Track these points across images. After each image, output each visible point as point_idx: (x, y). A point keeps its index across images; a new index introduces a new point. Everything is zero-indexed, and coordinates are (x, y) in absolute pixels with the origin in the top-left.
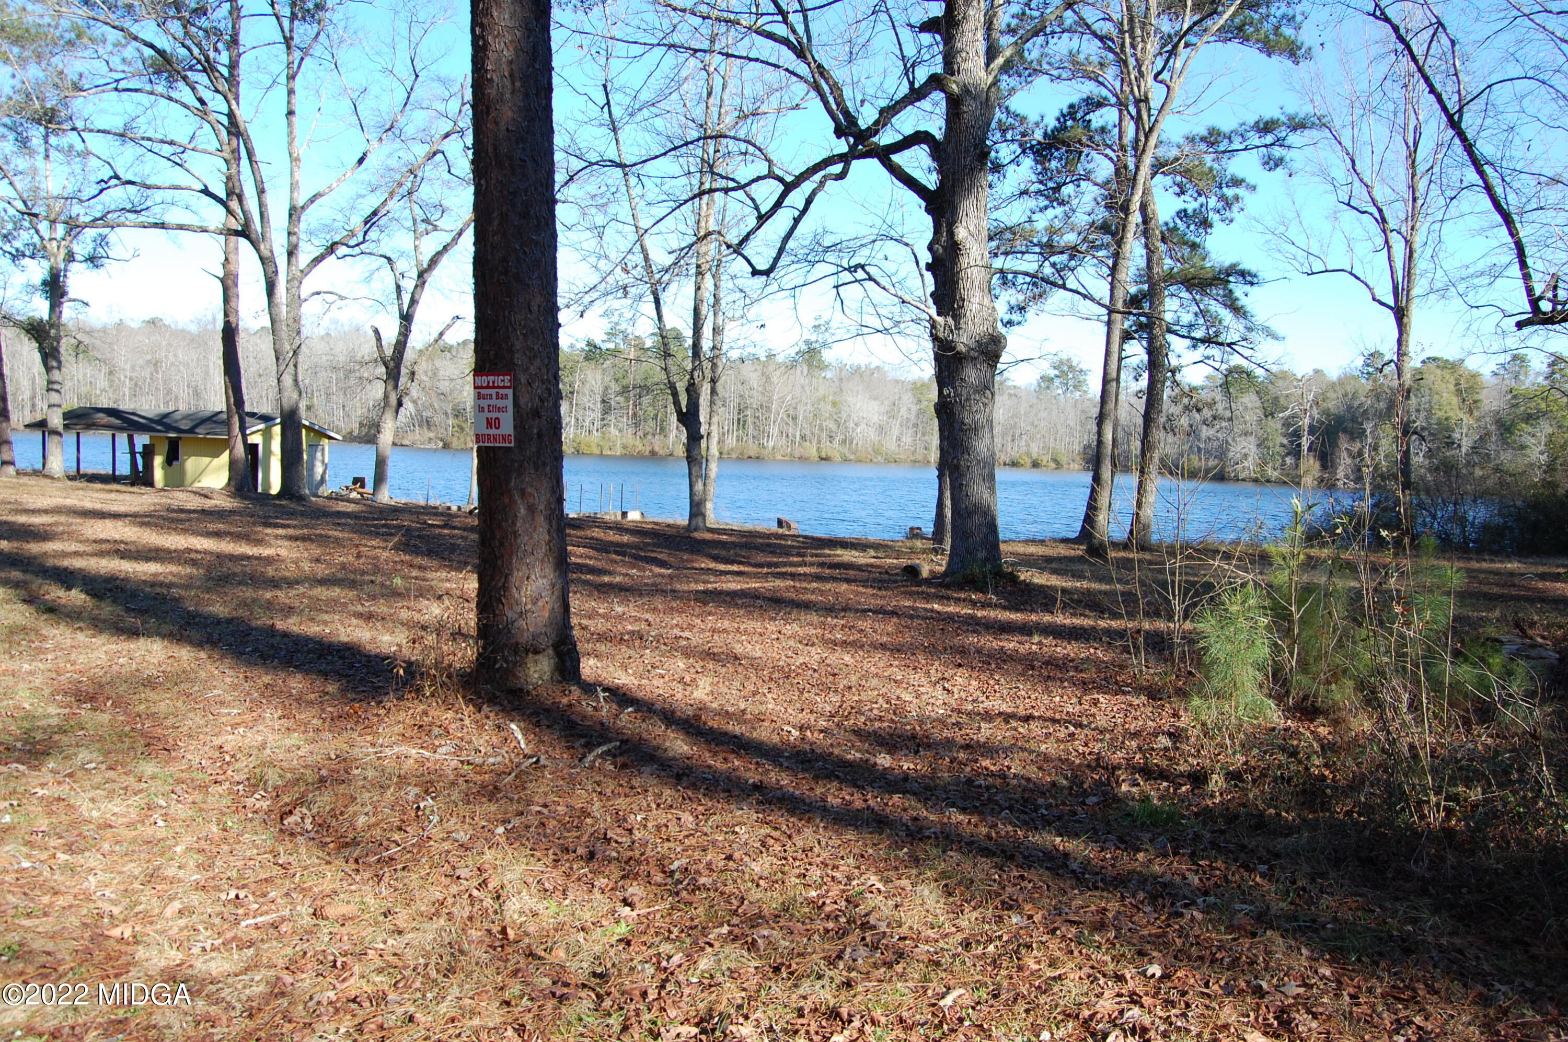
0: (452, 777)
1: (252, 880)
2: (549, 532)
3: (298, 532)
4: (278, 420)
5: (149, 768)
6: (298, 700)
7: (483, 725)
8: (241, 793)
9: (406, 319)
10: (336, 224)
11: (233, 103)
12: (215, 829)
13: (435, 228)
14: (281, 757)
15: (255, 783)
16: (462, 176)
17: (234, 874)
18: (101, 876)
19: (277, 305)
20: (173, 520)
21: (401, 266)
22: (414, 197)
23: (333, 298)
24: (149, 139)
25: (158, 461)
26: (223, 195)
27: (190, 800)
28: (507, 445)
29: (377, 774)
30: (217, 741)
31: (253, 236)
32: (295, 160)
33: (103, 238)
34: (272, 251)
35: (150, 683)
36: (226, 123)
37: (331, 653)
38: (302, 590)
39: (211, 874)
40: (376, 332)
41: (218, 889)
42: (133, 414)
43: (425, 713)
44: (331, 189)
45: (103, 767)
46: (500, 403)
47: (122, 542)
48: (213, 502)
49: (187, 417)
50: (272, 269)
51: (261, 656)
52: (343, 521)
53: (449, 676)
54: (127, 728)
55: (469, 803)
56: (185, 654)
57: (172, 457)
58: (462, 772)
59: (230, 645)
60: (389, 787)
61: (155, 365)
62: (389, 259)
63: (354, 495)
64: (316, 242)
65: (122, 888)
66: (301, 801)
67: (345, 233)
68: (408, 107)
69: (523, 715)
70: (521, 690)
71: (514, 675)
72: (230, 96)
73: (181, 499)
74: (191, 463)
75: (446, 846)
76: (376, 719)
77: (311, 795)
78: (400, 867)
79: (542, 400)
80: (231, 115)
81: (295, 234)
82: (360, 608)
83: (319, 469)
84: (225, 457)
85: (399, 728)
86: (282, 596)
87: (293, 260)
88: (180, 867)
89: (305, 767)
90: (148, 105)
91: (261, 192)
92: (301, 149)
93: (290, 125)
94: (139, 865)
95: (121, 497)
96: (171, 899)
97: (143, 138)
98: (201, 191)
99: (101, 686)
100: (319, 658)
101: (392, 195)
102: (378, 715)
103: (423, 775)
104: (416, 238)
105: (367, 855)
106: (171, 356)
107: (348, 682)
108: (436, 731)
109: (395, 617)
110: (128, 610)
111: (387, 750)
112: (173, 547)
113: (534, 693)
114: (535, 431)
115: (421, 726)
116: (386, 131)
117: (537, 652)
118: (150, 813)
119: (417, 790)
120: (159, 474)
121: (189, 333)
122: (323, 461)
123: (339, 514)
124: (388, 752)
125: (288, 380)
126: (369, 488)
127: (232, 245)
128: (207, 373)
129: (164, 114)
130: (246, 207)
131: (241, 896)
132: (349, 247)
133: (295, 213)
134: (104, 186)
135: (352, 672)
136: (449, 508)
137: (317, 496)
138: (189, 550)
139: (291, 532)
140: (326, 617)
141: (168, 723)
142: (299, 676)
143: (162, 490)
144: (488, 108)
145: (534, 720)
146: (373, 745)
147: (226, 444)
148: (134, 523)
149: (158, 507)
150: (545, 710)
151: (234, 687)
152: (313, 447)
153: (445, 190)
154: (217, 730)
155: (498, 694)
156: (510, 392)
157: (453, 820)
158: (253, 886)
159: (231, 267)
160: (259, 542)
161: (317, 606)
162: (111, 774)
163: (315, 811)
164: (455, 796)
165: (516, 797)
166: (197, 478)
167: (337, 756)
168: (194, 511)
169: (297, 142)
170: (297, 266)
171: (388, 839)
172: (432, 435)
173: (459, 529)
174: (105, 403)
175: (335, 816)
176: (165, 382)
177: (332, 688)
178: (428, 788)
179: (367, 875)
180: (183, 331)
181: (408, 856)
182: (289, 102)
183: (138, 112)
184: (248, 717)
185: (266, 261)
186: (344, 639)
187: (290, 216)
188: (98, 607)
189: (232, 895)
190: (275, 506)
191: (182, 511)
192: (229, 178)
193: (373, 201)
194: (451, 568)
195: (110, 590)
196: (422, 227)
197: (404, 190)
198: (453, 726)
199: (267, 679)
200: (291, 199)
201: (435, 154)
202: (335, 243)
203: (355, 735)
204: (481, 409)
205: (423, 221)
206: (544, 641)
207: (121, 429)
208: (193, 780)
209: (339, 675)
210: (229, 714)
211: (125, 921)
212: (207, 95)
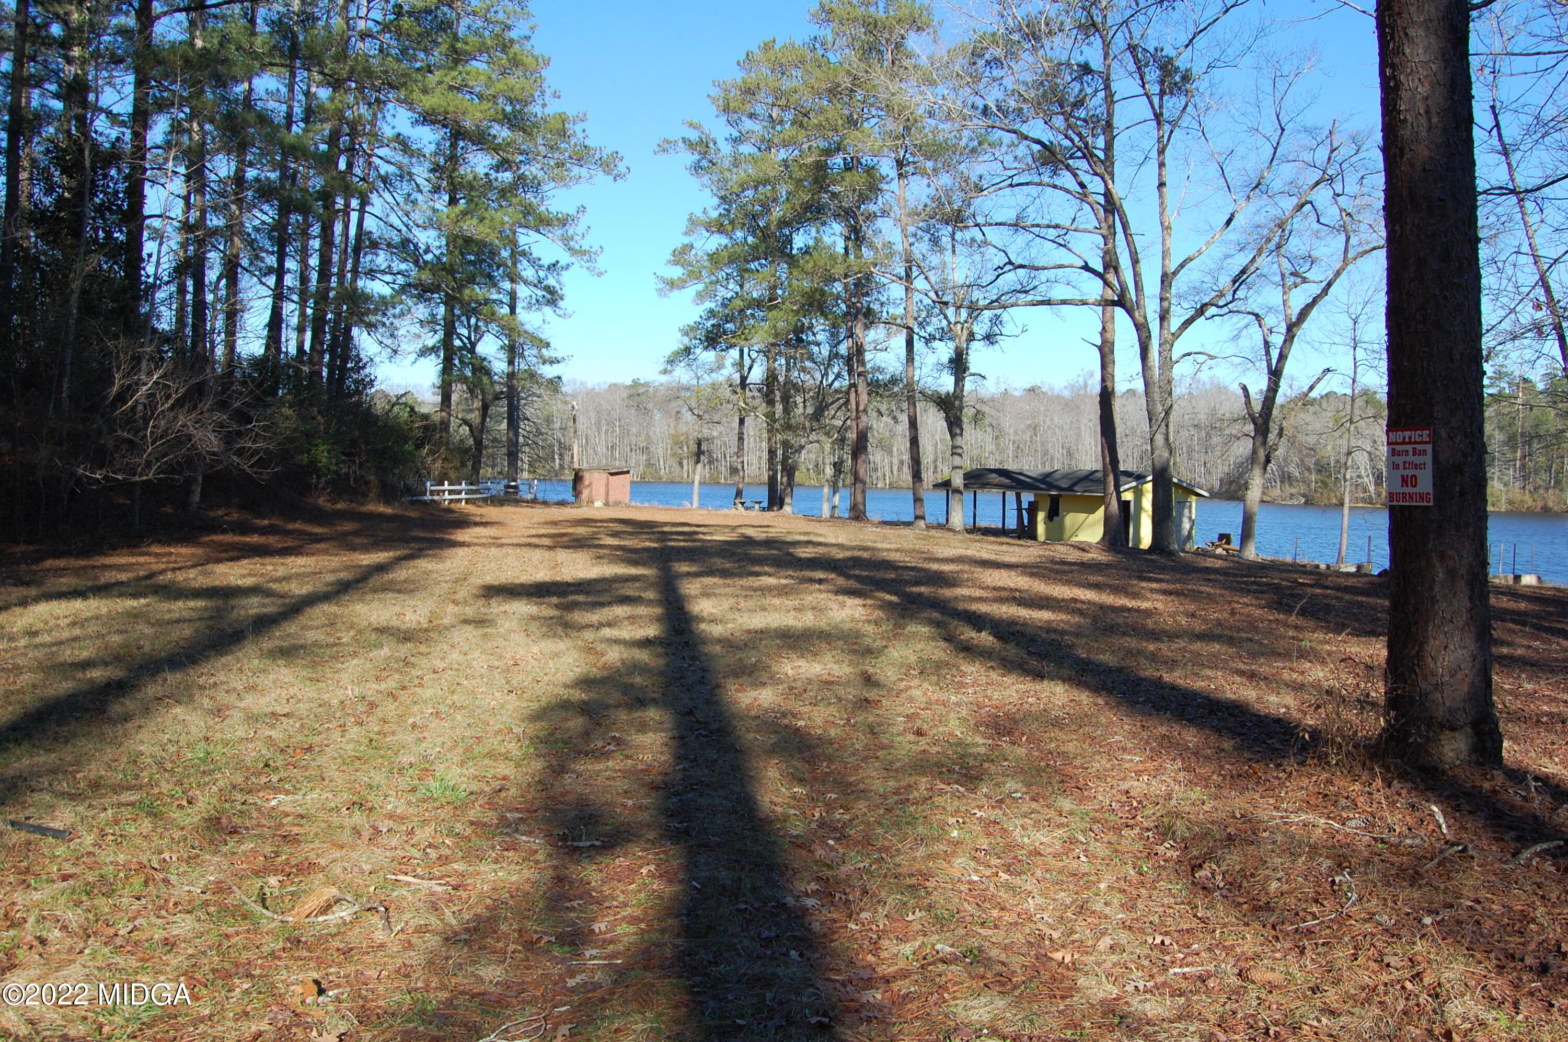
0: (1366, 854)
1: (1173, 928)
2: (1471, 599)
3: (1171, 587)
4: (1150, 478)
5: (1066, 804)
6: (1196, 754)
7: (1394, 803)
8: (1152, 840)
9: (1275, 374)
10: (1205, 286)
11: (1110, 182)
12: (1132, 872)
13: (1305, 280)
14: (1187, 809)
15: (1164, 832)
16: (1332, 224)
17: (1157, 920)
18: (1040, 900)
19: (1150, 368)
20: (1057, 572)
21: (1269, 321)
22: (1283, 251)
23: (1204, 357)
24: (1038, 226)
25: (1041, 516)
26: (1101, 270)
27: (1105, 840)
28: (1425, 504)
29: (1285, 839)
30: (1124, 786)
31: (1128, 305)
32: (1166, 228)
33: (997, 317)
34: (1145, 318)
35: (1056, 723)
36: (1103, 202)
37: (1220, 710)
38: (1182, 644)
39: (1134, 915)
40: (1244, 389)
41: (1142, 931)
42: (1021, 474)
43: (1329, 782)
44: (1200, 252)
45: (1027, 797)
46: (1417, 460)
47: (1016, 590)
48: (1090, 555)
49: (1066, 476)
50: (1144, 335)
51: (1154, 707)
52: (1212, 577)
53: (1356, 746)
54: (1042, 764)
55: (1388, 884)
56: (1085, 698)
57: (1053, 513)
58: (1376, 849)
59: (1124, 693)
60: (1300, 855)
61: (1035, 429)
62: (1257, 316)
63: (1219, 551)
64: (1186, 305)
65: (1058, 914)
66: (1208, 857)
67: (1213, 294)
68: (1274, 163)
69: (1440, 796)
70: (1436, 769)
71: (1427, 751)
72: (1107, 177)
73: (1061, 551)
74: (1071, 519)
75: (1369, 927)
76: (1276, 782)
77: (1220, 852)
78: (1321, 941)
79: (1465, 455)
80: (1108, 195)
81: (1167, 299)
82: (1241, 666)
83: (1186, 525)
84: (1101, 512)
85: (1302, 794)
86: (1165, 648)
87: (1166, 324)
88: (1106, 904)
89: (1213, 823)
90: (1036, 195)
91: (1135, 262)
92: (1172, 217)
93: (1161, 196)
94: (1069, 896)
95: (1011, 549)
96: (1104, 933)
97: (1033, 226)
98: (1082, 268)
99: (1016, 722)
100: (1210, 713)
101: (1260, 251)
102: (1278, 778)
103: (1334, 847)
104: (1284, 293)
105: (1283, 923)
106: (1048, 420)
107: (1243, 740)
108: (1343, 802)
109: (1278, 677)
110: (1030, 653)
111: (1292, 816)
112: (1060, 597)
113: (1450, 773)
114: (1457, 489)
115: (1326, 795)
116: (1254, 189)
117: (1453, 729)
118: (1072, 847)
119: (1329, 862)
120: (1041, 529)
121: (1063, 398)
122: (1190, 518)
123: (1208, 570)
124: (1294, 818)
125: (1159, 439)
126: (1235, 544)
127: (1108, 315)
128: (1079, 435)
129: (1049, 201)
130: (1122, 278)
131: (1167, 942)
132: (1218, 307)
133: (1166, 279)
134: (1000, 271)
135: (1244, 731)
136: (1317, 566)
137: (1183, 551)
138: (1074, 600)
139: (1164, 586)
140: (1209, 672)
141: (1077, 762)
142: (1193, 730)
143: (1044, 543)
144: (1402, 150)
145: (1454, 804)
146: (1277, 808)
147: (1102, 501)
148: (1024, 574)
149: (1043, 560)
150: (1464, 793)
151: (1134, 735)
152: (1182, 504)
153: (1314, 241)
154: (1122, 775)
155: (1409, 770)
156: (1429, 448)
157: (1374, 901)
158: (1176, 935)
159: (1108, 335)
160: (1135, 596)
161: (1198, 661)
162: (1034, 805)
163: (1224, 868)
164: (1374, 876)
165: (1442, 886)
166: (1075, 534)
167: (1242, 816)
168: (1074, 564)
169: (1168, 212)
170: (1169, 330)
171: (1305, 910)
172: (1294, 491)
173: (1332, 589)
174: (992, 464)
175: (1245, 877)
176: (1043, 444)
177: (1227, 745)
178: (1342, 861)
179: (1288, 945)
180: (1058, 397)
181: (1328, 931)
182: (1160, 175)
183: (1028, 203)
184: (1150, 765)
185: (1141, 328)
186: (1230, 695)
187: (1162, 282)
188: (1005, 650)
189: (1158, 941)
190: (1147, 560)
191: (1063, 563)
192: (1106, 253)
193: (1242, 260)
194: (1328, 630)
195: (1013, 634)
196: (1290, 281)
197: (1272, 245)
198: (1361, 799)
199: (1163, 730)
200: (1163, 266)
201: (1303, 205)
202: (1206, 304)
203: (1257, 796)
204: (1395, 466)
205: (1292, 274)
206: (1462, 718)
207: (1010, 488)
208: (1106, 821)
209: (1233, 733)
210: (1132, 761)
211: (1063, 946)
212: (1086, 178)
